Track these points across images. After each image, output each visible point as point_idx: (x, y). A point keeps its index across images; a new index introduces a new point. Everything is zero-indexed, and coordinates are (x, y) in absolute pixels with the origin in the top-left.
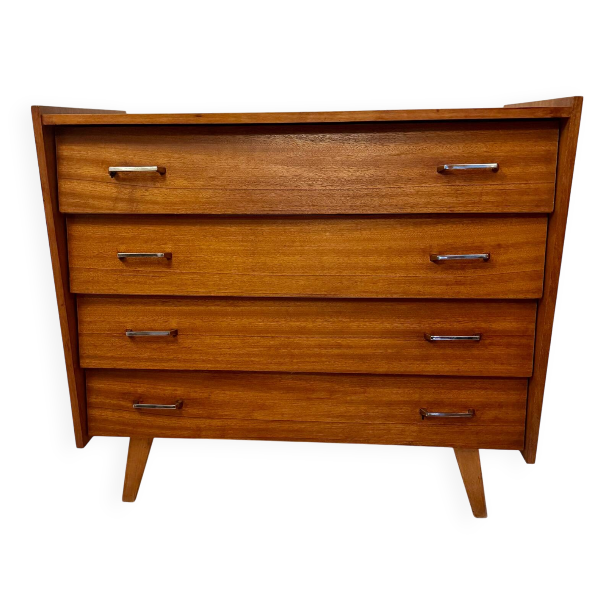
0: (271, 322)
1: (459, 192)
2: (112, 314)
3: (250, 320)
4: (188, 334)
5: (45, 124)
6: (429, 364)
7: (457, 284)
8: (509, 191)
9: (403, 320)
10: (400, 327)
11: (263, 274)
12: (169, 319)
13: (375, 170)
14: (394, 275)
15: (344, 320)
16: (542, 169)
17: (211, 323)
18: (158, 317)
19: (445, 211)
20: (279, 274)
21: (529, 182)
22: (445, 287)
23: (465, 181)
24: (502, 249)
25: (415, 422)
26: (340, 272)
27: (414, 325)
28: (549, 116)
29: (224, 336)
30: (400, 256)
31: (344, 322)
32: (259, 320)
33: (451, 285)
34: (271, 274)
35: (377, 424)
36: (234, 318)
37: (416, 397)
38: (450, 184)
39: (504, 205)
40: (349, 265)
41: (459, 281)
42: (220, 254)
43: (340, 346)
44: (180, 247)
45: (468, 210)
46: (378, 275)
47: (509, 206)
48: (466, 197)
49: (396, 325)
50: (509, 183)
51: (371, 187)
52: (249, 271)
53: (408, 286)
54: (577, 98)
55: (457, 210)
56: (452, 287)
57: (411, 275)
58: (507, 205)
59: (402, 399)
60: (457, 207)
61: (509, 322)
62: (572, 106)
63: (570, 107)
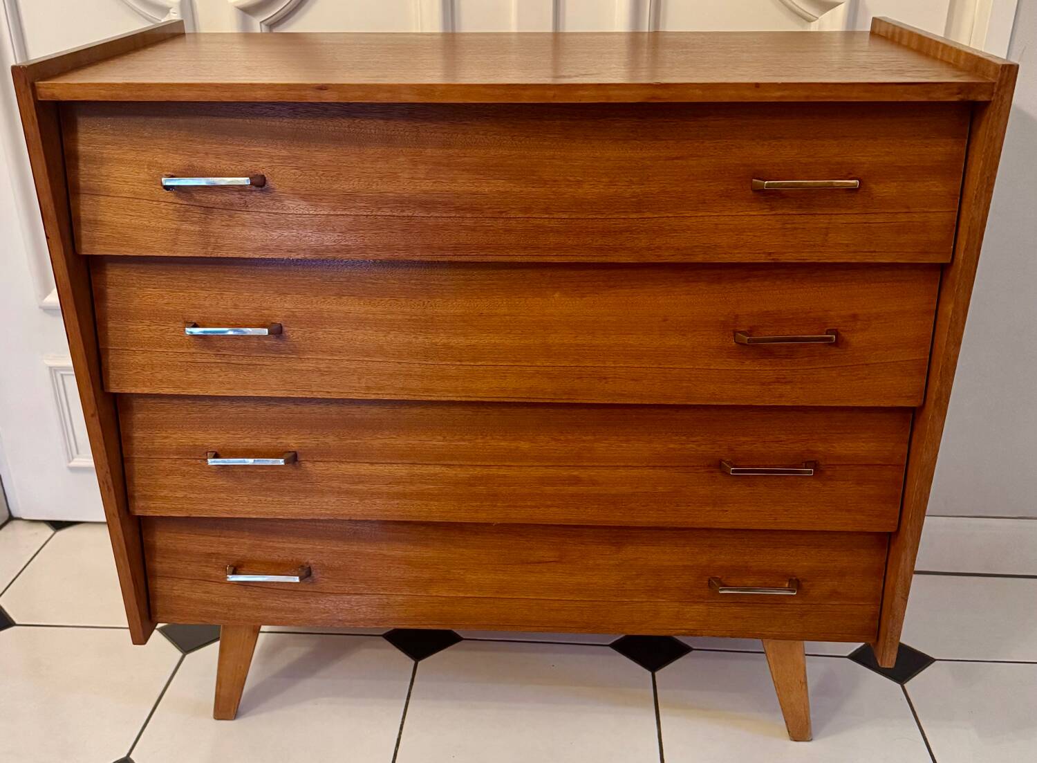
0: (459, 441)
1: (789, 226)
2: (181, 426)
3: (423, 437)
4: (315, 459)
5: (40, 99)
7: (778, 382)
8: (875, 225)
9: (684, 438)
10: (679, 450)
11: (444, 363)
12: (280, 434)
13: (643, 184)
14: (671, 366)
15: (584, 438)
16: (937, 187)
17: (356, 441)
18: (262, 431)
19: (763, 259)
20: (472, 364)
21: (913, 210)
22: (758, 387)
23: (800, 207)
24: (859, 323)
25: (702, 600)
26: (578, 360)
27: (703, 446)
28: (955, 99)
29: (377, 463)
30: (682, 333)
31: (584, 441)
32: (439, 438)
33: (769, 384)
34: (458, 363)
35: (638, 602)
36: (394, 434)
37: (703, 559)
38: (774, 212)
39: (866, 250)
40: (594, 348)
41: (783, 376)
42: (368, 328)
43: (577, 481)
44: (297, 314)
45: (803, 258)
46: (643, 366)
47: (875, 252)
48: (801, 236)
49: (672, 446)
50: (877, 210)
51: (634, 216)
52: (419, 357)
53: (696, 386)
54: (1007, 68)
55: (783, 259)
56: (771, 387)
57: (700, 367)
58: (872, 250)
59: (680, 563)
60: (785, 253)
61: (863, 442)
62: (998, 82)
63: (994, 83)
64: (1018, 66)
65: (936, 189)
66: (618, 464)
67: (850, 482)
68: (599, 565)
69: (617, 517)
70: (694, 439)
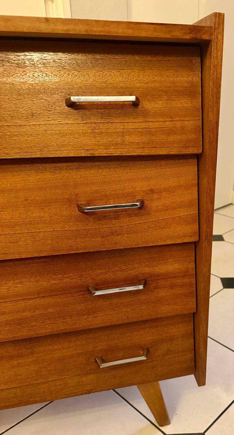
1: (97, 131)
6: (97, 317)
7: (113, 234)
8: (154, 130)
9: (60, 276)
10: (59, 284)
14: (37, 231)
16: (187, 104)
21: (175, 119)
22: (100, 239)
24: (155, 194)
25: (92, 371)
27: (74, 279)
30: (41, 208)
33: (107, 236)
35: (52, 381)
38: (85, 122)
39: (150, 146)
41: (115, 231)
45: (111, 153)
46: (17, 232)
47: (156, 147)
48: (106, 137)
49: (53, 282)
50: (153, 120)
53: (58, 242)
54: (218, 15)
55: (97, 153)
56: (109, 238)
57: (58, 230)
58: (153, 146)
59: (74, 352)
60: (98, 149)
61: (171, 264)
62: (213, 25)
63: (211, 27)
64: (224, 14)
65: (187, 105)
66: (18, 299)
67: (167, 288)
68: (20, 363)
69: (24, 333)
70: (67, 276)
